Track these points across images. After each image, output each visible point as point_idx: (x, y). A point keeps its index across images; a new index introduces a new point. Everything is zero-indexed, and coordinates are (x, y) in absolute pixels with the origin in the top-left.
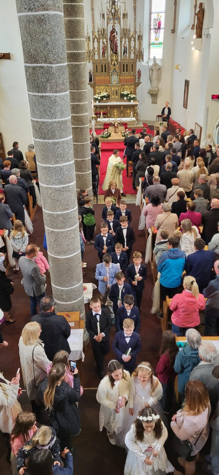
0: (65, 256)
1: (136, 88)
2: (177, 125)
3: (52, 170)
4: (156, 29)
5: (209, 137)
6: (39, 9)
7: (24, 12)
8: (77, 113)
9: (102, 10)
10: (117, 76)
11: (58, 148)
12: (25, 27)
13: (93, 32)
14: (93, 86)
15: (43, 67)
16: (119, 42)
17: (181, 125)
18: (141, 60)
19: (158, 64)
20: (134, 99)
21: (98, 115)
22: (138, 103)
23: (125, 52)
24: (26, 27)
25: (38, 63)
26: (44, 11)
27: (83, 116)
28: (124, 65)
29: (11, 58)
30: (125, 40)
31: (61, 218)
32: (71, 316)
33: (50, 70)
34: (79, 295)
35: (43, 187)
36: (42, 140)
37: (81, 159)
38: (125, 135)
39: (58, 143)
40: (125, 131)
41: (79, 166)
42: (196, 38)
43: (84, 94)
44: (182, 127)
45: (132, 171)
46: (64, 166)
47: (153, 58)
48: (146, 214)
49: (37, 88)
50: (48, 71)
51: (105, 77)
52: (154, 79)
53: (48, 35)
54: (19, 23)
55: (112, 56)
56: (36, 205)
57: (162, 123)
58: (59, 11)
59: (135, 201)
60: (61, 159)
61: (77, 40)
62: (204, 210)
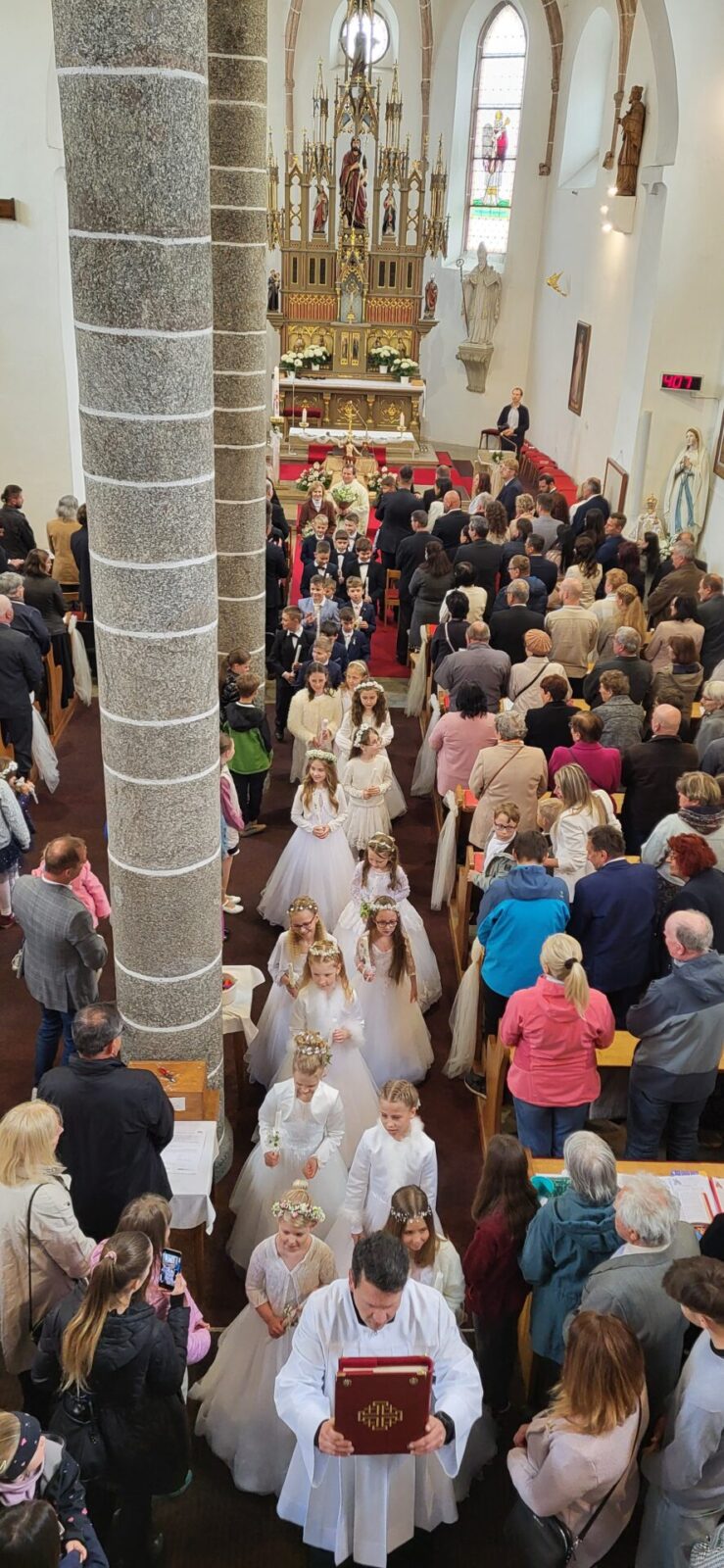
0: (166, 869)
1: (420, 340)
2: (547, 462)
3: (139, 580)
4: (490, 159)
5: (651, 506)
6: (127, 59)
7: (80, 65)
8: (227, 403)
9: (322, 86)
10: (359, 298)
11: (165, 508)
12: (79, 111)
13: (289, 155)
14: (281, 326)
15: (132, 244)
16: (369, 192)
17: (561, 466)
18: (440, 253)
19: (492, 268)
20: (411, 373)
21: (293, 418)
22: (423, 388)
23: (388, 223)
24: (82, 114)
25: (114, 232)
26: (146, 65)
27: (249, 413)
28: (382, 264)
29: (17, 216)
30: (391, 185)
31: (160, 742)
32: (177, 1075)
33: (152, 255)
34: (207, 1003)
35: (106, 635)
36: (116, 482)
37: (234, 554)
38: (377, 486)
39: (165, 494)
40: (377, 473)
41: (228, 576)
42: (618, 194)
43: (256, 346)
44: (561, 472)
45: (397, 603)
46: (181, 570)
47: (476, 248)
48: (439, 745)
49: (108, 312)
50: (148, 259)
51: (319, 297)
52: (479, 315)
53: (155, 144)
54: (61, 99)
55: (345, 233)
56: (72, 697)
57: (501, 456)
58: (195, 70)
59: (405, 699)
60: (172, 545)
61: (240, 173)
62: (632, 738)
